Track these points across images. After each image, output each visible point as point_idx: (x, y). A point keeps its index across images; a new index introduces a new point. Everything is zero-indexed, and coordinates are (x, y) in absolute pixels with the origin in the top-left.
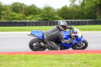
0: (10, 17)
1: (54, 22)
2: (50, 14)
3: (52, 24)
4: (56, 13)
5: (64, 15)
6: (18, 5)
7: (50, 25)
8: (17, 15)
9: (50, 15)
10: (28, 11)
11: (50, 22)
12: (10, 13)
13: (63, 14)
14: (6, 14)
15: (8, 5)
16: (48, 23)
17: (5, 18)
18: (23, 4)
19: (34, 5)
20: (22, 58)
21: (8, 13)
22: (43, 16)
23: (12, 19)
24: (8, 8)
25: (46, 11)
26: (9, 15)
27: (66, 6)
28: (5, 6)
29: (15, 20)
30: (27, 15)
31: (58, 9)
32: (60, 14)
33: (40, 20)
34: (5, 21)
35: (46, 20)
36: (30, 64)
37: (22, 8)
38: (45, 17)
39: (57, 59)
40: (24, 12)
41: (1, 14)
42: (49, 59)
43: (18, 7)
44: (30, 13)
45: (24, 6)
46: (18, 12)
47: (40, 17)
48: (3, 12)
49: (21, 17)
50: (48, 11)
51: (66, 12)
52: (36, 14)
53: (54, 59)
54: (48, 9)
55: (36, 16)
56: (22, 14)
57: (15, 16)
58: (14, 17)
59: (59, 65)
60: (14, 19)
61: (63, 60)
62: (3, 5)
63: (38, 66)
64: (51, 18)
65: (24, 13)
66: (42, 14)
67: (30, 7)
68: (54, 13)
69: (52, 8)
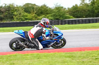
1: (65, 21)
2: (61, 13)
3: (63, 23)
4: (67, 12)
5: (75, 13)
6: (30, 6)
7: (62, 24)
8: (29, 16)
9: (61, 14)
10: (40, 11)
11: (62, 21)
12: (22, 14)
13: (74, 12)
14: (19, 15)
15: (20, 6)
16: (60, 22)
17: (17, 19)
18: (35, 5)
19: (45, 6)
20: (35, 57)
21: (20, 14)
22: (54, 15)
23: (24, 19)
24: (20, 9)
25: (57, 10)
26: (21, 15)
27: (76, 5)
28: (17, 7)
29: (27, 21)
30: (39, 15)
31: (68, 8)
32: (71, 13)
33: (52, 20)
34: (18, 22)
35: (57, 19)
36: (42, 62)
37: (33, 8)
38: (56, 16)
39: (69, 57)
40: (35, 12)
41: (14, 15)
42: (61, 57)
43: (30, 7)
44: (42, 13)
45: (35, 7)
46: (29, 12)
47: (51, 16)
48: (15, 13)
49: (33, 17)
50: (59, 11)
51: (77, 11)
52: (47, 14)
53: (66, 57)
54: (59, 9)
56: (34, 14)
57: (27, 16)
58: (26, 18)
59: (71, 62)
61: (74, 57)
62: (15, 6)
63: (51, 63)
64: (63, 17)
65: (35, 13)
66: (53, 13)
67: (42, 7)
68: (65, 12)
69: (62, 7)
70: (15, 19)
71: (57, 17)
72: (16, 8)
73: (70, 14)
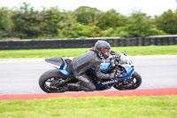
0: (73, 32)
1: (150, 39)
2: (143, 24)
3: (147, 43)
4: (154, 23)
5: (168, 26)
6: (87, 11)
7: (143, 45)
8: (86, 29)
9: (143, 27)
10: (105, 21)
11: (143, 39)
12: (73, 25)
13: (166, 24)
14: (67, 27)
15: (69, 12)
16: (140, 41)
17: (64, 34)
18: (95, 9)
19: (114, 11)
20: (96, 103)
21: (69, 25)
22: (130, 28)
23: (76, 35)
24: (69, 16)
25: (135, 20)
26: (71, 28)
27: (170, 11)
28: (64, 13)
29: (82, 38)
30: (102, 28)
31: (156, 17)
32: (159, 24)
33: (125, 37)
34: (65, 39)
35: (136, 36)
36: (109, 113)
37: (93, 16)
38: (134, 30)
39: (157, 104)
40: (96, 22)
41: (58, 26)
42: (142, 104)
43: (87, 14)
44: (108, 24)
45: (96, 13)
46: (86, 23)
47: (125, 30)
48: (61, 24)
49: (93, 31)
50: (139, 21)
51: (171, 21)
52: (118, 26)
53: (151, 105)
54: (138, 17)
55: (119, 29)
56: (94, 27)
57: (81, 30)
58: (80, 32)
59: (161, 113)
60: (80, 35)
61: (167, 105)
62: (61, 11)
64: (145, 32)
65: (97, 25)
66: (128, 25)
67: (108, 13)
68: (150, 23)
69: (145, 15)
70: (60, 35)
71: (135, 32)
72: (62, 15)
73: (158, 27)
